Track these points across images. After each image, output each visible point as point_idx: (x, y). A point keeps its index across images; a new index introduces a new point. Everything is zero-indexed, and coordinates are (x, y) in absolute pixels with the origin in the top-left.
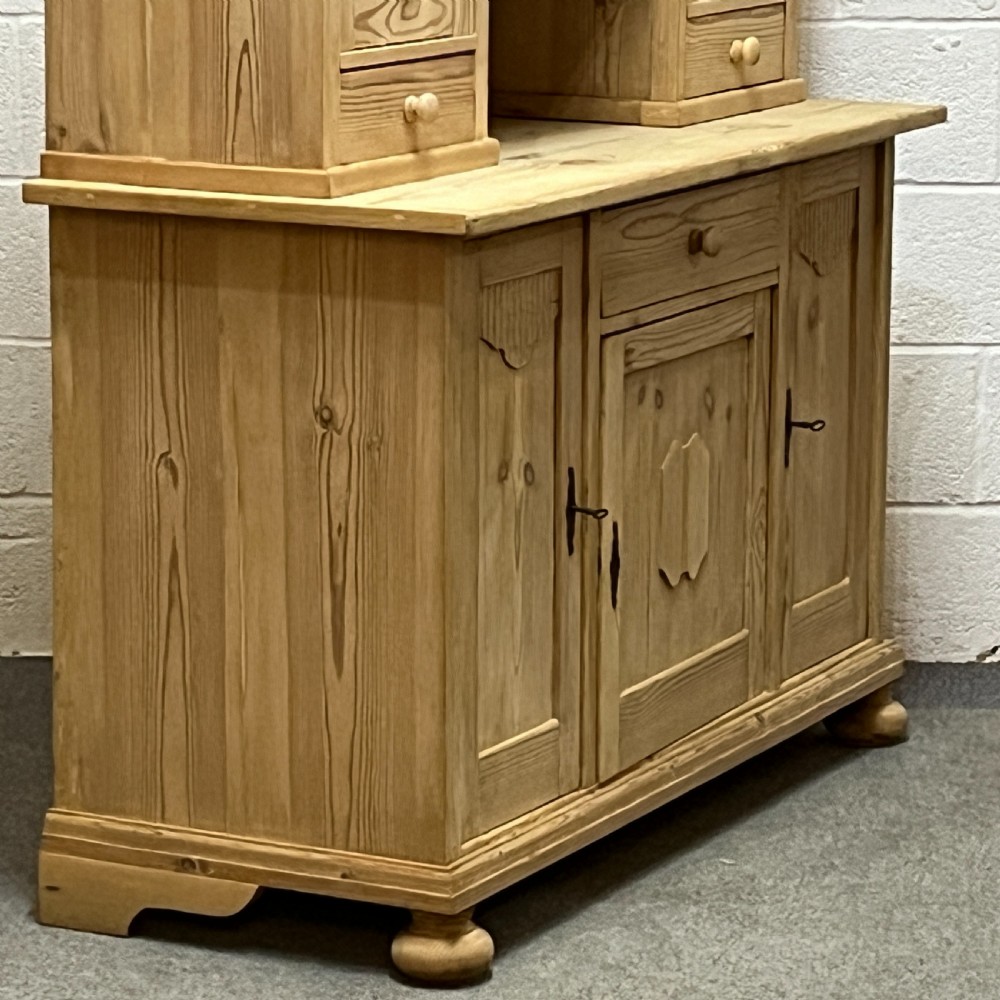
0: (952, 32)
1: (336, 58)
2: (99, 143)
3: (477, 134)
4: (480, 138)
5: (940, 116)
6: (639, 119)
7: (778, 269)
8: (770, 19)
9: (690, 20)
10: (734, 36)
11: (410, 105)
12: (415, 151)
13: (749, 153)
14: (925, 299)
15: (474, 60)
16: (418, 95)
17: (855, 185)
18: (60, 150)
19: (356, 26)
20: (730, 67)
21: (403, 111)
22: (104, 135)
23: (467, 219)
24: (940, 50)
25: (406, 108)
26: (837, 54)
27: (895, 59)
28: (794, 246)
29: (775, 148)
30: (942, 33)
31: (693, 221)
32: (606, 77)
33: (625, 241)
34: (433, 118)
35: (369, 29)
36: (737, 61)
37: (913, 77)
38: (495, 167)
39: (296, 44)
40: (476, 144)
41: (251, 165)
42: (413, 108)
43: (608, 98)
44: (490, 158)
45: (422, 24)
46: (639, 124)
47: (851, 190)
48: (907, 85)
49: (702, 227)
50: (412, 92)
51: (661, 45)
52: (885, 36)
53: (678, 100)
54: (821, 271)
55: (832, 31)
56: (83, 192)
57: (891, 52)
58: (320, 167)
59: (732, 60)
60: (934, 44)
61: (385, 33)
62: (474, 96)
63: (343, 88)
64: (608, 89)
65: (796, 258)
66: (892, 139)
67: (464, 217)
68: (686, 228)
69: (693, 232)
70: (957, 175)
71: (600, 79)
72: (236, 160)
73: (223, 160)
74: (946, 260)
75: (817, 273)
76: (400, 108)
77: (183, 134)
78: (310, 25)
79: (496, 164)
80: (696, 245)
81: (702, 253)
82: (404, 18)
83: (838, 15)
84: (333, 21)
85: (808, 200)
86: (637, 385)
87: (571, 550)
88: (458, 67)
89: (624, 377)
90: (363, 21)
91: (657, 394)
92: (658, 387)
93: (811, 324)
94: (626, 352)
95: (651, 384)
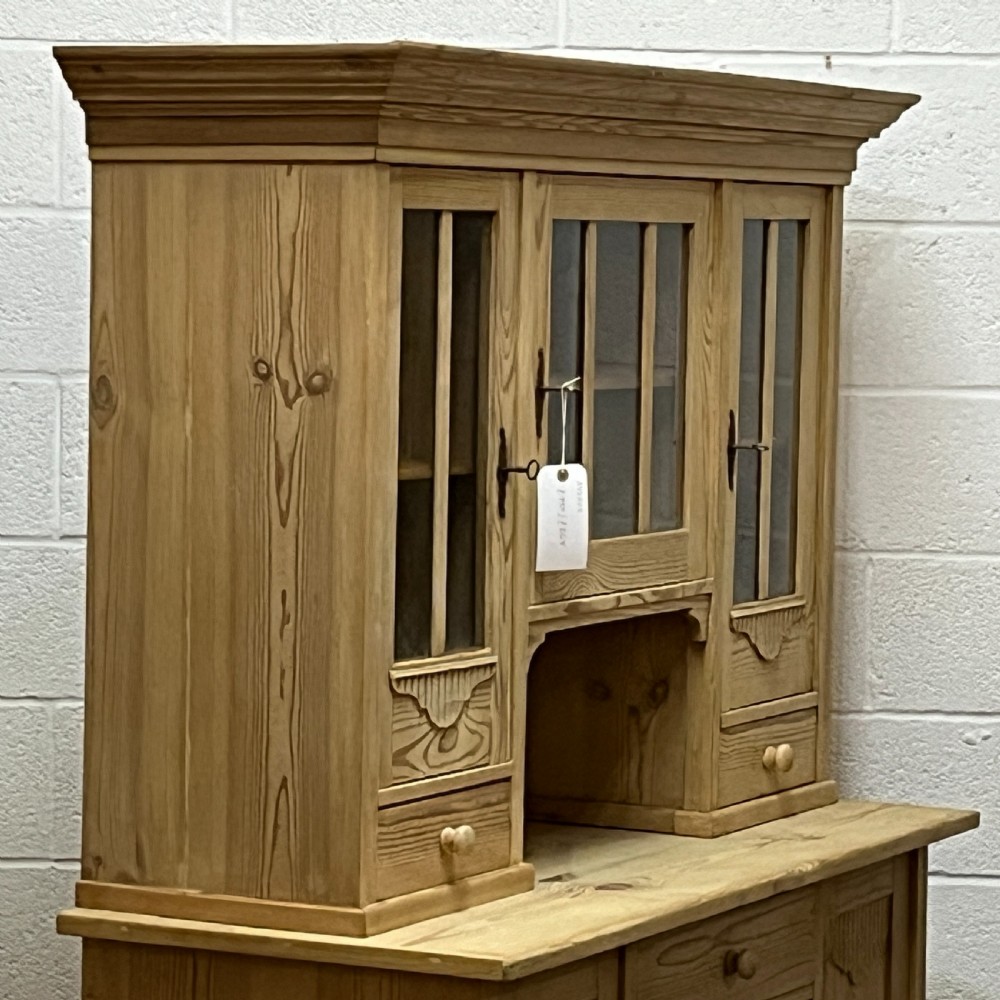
0: (981, 726)
1: (374, 794)
2: (134, 873)
3: (512, 860)
4: (516, 863)
5: (972, 821)
6: (673, 828)
7: (812, 984)
8: (803, 723)
9: (722, 730)
10: (769, 742)
11: (446, 837)
12: (451, 882)
13: (784, 874)
14: (960, 991)
15: (510, 786)
16: (454, 827)
17: (889, 892)
18: (96, 879)
19: (394, 763)
20: (763, 775)
21: (439, 842)
22: (140, 863)
23: (504, 965)
24: (969, 744)
25: (443, 841)
26: (868, 745)
27: (926, 751)
28: (829, 959)
29: (810, 867)
30: (973, 727)
31: (727, 943)
32: (639, 784)
33: (661, 968)
34: (470, 849)
35: (407, 764)
36: (770, 767)
37: (944, 769)
38: (531, 892)
39: (334, 787)
40: (511, 870)
41: (286, 901)
42: (450, 839)
43: (640, 804)
44: (525, 883)
45: (458, 756)
46: (673, 833)
47: (883, 898)
48: (938, 777)
49: (737, 948)
50: (446, 824)
51: (696, 754)
52: (916, 729)
53: (713, 809)
54: (855, 981)
55: (862, 724)
56: (118, 924)
57: (922, 745)
58: (356, 905)
59: (764, 767)
60: (964, 737)
61: (423, 767)
62: (510, 822)
63: (381, 825)
64: (641, 797)
65: (831, 970)
66: (925, 849)
67: (500, 963)
68: (721, 950)
69: (728, 953)
70: (989, 867)
71: (633, 785)
72: (271, 895)
73: (259, 895)
74: (979, 953)
75: (851, 982)
76: (437, 840)
77: (220, 869)
78: (349, 762)
79: (532, 888)
80: (731, 966)
81: (737, 974)
82: (441, 749)
83: (868, 708)
84: (372, 758)
85: (842, 910)
88: (495, 795)
90: (400, 756)
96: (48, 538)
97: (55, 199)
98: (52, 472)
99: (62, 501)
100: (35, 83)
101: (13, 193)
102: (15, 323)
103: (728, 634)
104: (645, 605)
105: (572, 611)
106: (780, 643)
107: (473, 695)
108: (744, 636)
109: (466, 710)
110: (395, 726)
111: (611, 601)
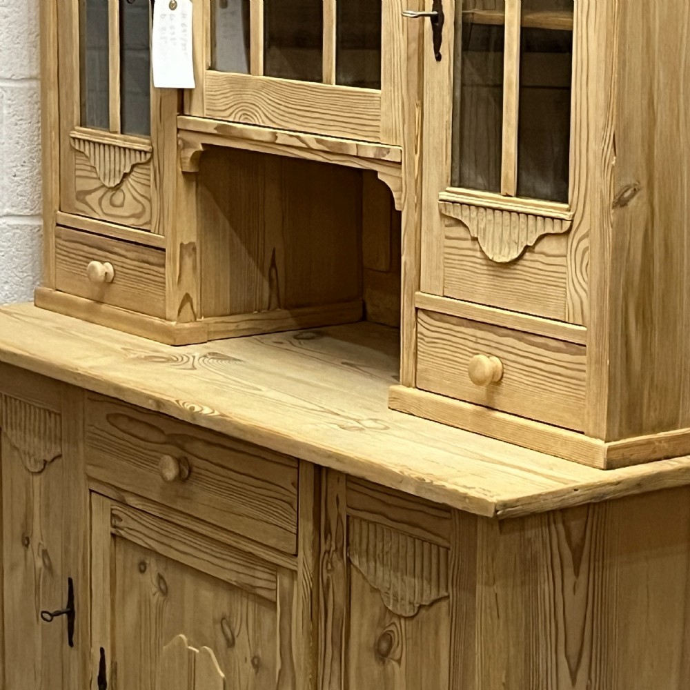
3: (167, 316)
4: (170, 320)
15: (164, 256)
19: (77, 198)
31: (182, 448)
35: (86, 203)
45: (126, 214)
47: (438, 545)
50: (109, 260)
61: (98, 210)
62: (165, 284)
63: (58, 237)
82: (112, 204)
86: (137, 557)
87: (71, 644)
88: (153, 257)
89: (113, 535)
90: (82, 195)
91: (160, 577)
92: (161, 572)
93: (382, 656)
94: (113, 515)
95: (154, 567)
103: (437, 216)
104: (309, 149)
105: (223, 132)
106: (521, 250)
107: (132, 170)
108: (459, 223)
109: (131, 180)
110: (78, 173)
111: (265, 134)
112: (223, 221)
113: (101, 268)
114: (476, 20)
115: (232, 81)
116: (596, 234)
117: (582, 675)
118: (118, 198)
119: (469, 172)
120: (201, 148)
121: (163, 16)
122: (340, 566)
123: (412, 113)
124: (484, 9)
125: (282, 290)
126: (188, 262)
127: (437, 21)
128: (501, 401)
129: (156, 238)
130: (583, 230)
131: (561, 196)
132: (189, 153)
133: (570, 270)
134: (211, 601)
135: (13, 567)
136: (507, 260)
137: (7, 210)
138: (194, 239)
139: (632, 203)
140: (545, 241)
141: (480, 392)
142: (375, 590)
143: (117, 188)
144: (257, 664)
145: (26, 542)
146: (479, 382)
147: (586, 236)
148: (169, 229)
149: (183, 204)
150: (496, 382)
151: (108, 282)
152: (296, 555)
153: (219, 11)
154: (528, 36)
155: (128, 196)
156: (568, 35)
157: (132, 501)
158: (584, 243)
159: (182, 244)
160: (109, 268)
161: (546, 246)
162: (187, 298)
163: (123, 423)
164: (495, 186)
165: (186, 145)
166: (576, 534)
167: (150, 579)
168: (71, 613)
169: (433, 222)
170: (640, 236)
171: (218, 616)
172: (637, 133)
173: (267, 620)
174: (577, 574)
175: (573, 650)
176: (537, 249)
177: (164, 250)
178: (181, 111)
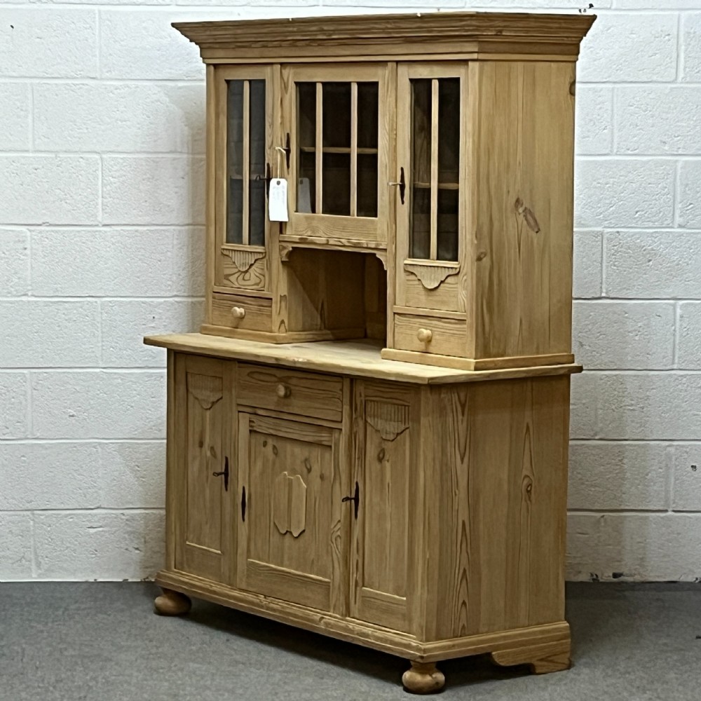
1: (211, 286)
3: (273, 330)
4: (274, 332)
9: (395, 313)
10: (429, 328)
12: (236, 328)
15: (272, 302)
19: (224, 278)
31: (287, 383)
35: (230, 280)
45: (251, 284)
53: (388, 348)
54: (384, 437)
61: (236, 283)
62: (271, 315)
63: (214, 298)
82: (244, 279)
86: (262, 439)
87: (226, 490)
88: (265, 303)
89: (251, 431)
90: (227, 277)
91: (274, 447)
92: (275, 444)
93: (380, 460)
94: (250, 421)
95: (270, 442)
96: (97, 225)
97: (98, 75)
98: (98, 197)
99: (103, 209)
100: (88, 23)
101: (79, 73)
102: (81, 131)
103: (402, 270)
104: (344, 246)
105: (303, 241)
106: (439, 283)
107: (255, 262)
108: (412, 273)
109: (253, 267)
110: (225, 266)
111: (323, 240)
112: (299, 286)
113: (239, 310)
114: (419, 187)
115: (307, 218)
116: (469, 275)
117: (466, 460)
118: (247, 276)
119: (417, 251)
120: (291, 249)
121: (274, 188)
122: (361, 423)
123: (392, 228)
124: (423, 182)
125: (326, 322)
126: (283, 304)
127: (402, 187)
128: (431, 349)
129: (266, 293)
130: (465, 271)
131: (455, 259)
132: (285, 252)
133: (460, 290)
134: (300, 452)
135: (194, 458)
136: (432, 287)
137: (175, 293)
138: (286, 293)
139: (484, 259)
140: (449, 278)
141: (422, 346)
142: (377, 431)
143: (246, 271)
144: (322, 477)
145: (201, 445)
146: (421, 340)
147: (465, 274)
148: (274, 289)
149: (281, 275)
150: (429, 341)
151: (242, 318)
152: (341, 422)
153: (300, 186)
154: (441, 192)
155: (252, 275)
156: (457, 192)
157: (260, 412)
158: (465, 278)
159: (281, 296)
160: (242, 310)
161: (449, 280)
162: (283, 322)
163: (256, 376)
164: (428, 257)
165: (284, 248)
166: (462, 398)
167: (269, 448)
168: (226, 474)
169: (401, 275)
170: (487, 274)
171: (303, 459)
172: (485, 229)
173: (327, 455)
174: (463, 414)
175: (462, 449)
176: (446, 281)
177: (271, 299)
178: (281, 232)
